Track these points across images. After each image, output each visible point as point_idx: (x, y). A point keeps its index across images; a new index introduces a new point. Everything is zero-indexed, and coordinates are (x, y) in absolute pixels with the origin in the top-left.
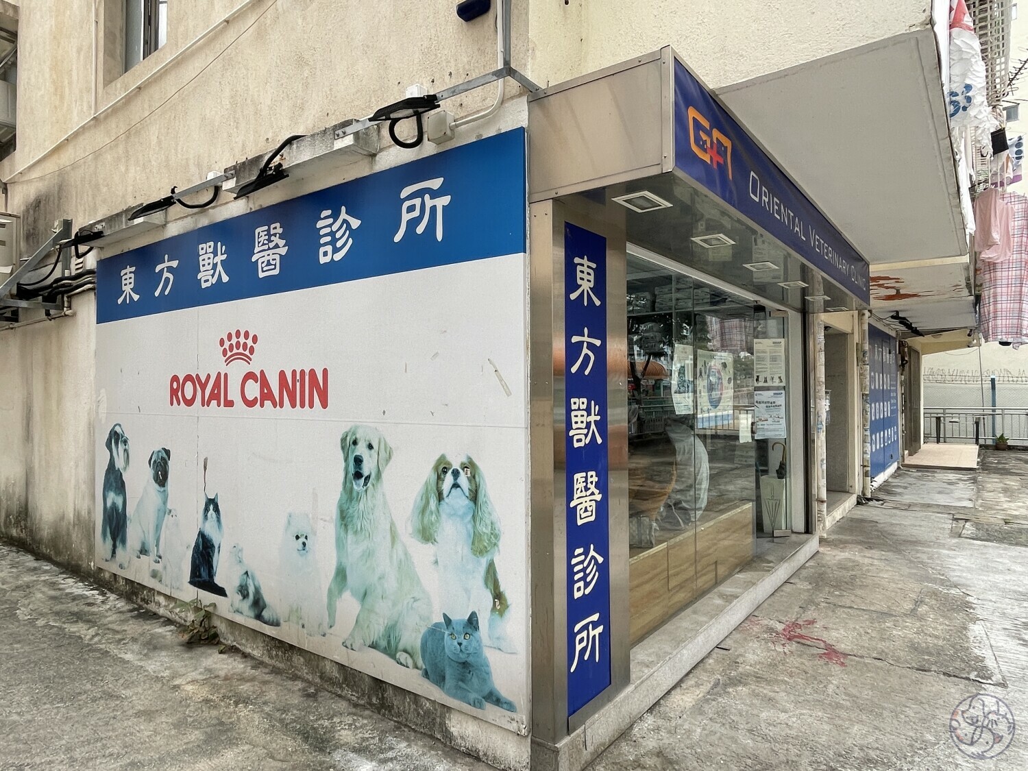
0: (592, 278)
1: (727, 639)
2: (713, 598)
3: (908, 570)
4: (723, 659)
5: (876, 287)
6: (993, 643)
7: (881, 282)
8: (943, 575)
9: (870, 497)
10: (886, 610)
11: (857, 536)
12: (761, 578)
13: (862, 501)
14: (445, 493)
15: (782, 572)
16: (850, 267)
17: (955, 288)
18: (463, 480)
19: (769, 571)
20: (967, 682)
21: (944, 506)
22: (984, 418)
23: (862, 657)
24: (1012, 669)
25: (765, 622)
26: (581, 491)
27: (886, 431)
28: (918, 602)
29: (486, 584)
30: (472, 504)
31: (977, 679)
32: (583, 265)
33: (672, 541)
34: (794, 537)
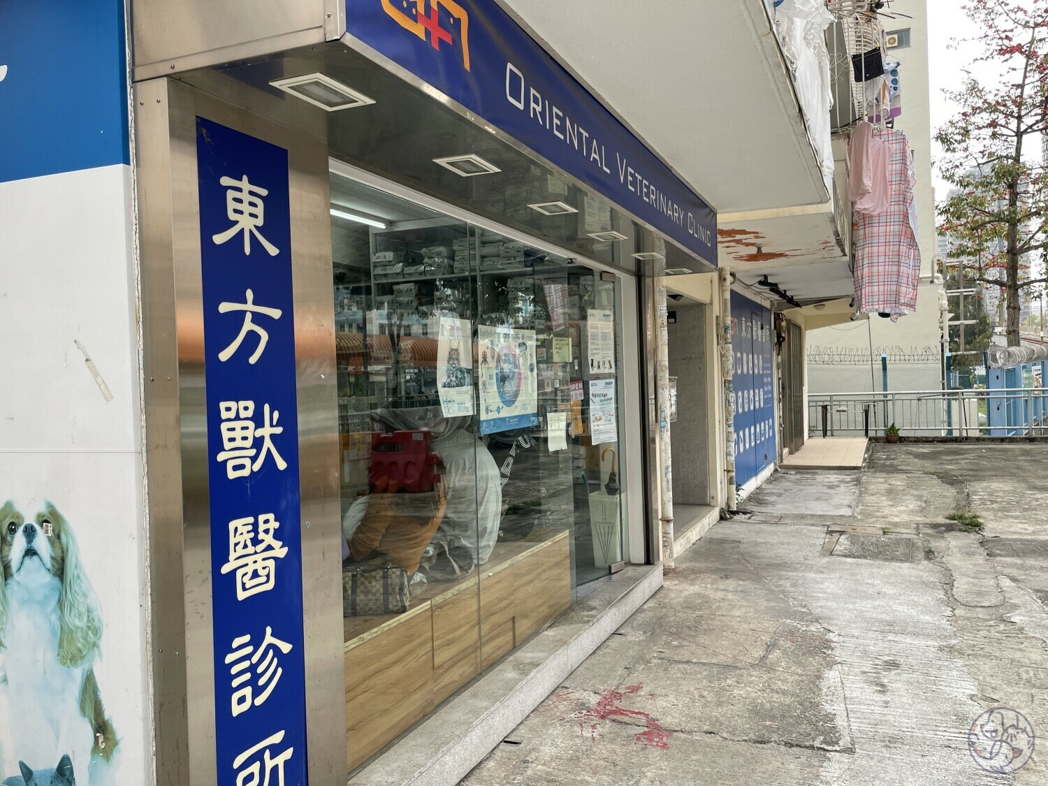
0: (260, 211)
1: (521, 727)
2: (505, 671)
3: (765, 604)
4: (509, 759)
5: (733, 244)
6: (848, 694)
7: (738, 237)
8: (805, 606)
9: (735, 509)
10: (730, 662)
11: (712, 562)
12: (577, 634)
13: (727, 515)
14: (14, 565)
15: (608, 621)
16: (686, 216)
17: (824, 245)
18: (42, 542)
19: (588, 621)
20: (810, 751)
21: (820, 516)
22: (874, 406)
23: (690, 732)
24: (864, 727)
25: (577, 695)
26: (245, 546)
27: (758, 426)
28: (770, 647)
29: (83, 709)
30: (56, 581)
31: (822, 746)
32: (240, 190)
33: (438, 599)
34: (630, 571)
